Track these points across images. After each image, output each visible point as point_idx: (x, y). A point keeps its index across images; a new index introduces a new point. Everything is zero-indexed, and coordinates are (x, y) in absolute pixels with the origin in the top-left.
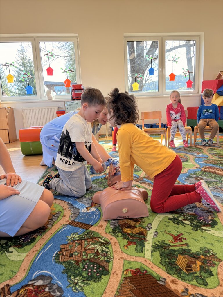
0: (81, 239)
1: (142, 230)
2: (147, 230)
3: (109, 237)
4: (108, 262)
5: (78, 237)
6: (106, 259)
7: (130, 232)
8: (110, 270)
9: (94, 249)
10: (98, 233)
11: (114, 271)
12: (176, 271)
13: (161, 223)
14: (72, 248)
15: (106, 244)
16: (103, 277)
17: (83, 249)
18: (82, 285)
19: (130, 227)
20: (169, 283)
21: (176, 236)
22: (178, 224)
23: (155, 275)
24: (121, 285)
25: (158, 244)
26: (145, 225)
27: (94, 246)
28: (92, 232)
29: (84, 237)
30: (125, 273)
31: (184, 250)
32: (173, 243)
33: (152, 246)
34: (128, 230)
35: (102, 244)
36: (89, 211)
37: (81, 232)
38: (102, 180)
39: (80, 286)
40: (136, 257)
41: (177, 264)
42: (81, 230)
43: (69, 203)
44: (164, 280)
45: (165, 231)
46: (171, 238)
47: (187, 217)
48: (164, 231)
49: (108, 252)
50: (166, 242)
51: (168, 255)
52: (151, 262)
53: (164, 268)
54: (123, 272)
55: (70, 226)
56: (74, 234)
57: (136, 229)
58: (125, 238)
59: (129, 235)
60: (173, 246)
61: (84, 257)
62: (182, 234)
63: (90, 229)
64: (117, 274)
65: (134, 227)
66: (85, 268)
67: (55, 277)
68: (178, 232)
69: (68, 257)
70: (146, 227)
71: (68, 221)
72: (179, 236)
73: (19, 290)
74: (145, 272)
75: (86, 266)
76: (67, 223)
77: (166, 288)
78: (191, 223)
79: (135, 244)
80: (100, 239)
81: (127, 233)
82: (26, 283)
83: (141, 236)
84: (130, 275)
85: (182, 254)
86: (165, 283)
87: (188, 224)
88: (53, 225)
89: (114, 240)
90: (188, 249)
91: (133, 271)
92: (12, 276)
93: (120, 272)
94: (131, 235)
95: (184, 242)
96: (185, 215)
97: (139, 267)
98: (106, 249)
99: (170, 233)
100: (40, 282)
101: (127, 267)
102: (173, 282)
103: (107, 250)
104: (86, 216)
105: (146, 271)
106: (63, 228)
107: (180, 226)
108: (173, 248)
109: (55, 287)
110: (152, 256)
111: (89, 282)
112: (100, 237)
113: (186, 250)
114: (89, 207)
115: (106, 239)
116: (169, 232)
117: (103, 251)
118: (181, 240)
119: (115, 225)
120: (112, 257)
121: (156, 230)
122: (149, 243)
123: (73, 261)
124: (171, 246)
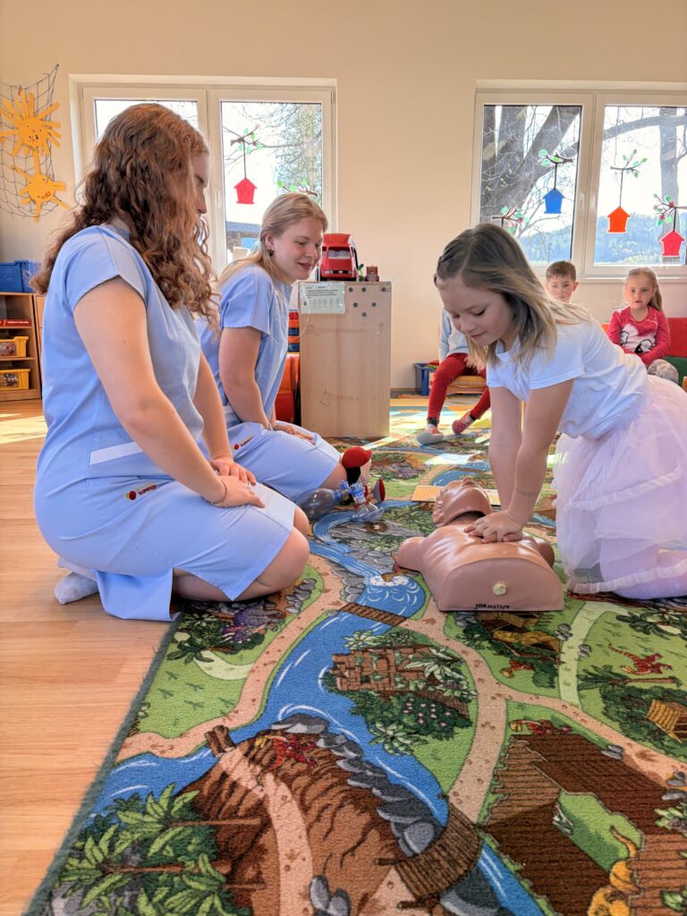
0: (383, 647)
1: (544, 638)
2: (559, 640)
3: (458, 647)
4: (464, 700)
5: (375, 641)
6: (457, 694)
7: (512, 640)
8: (472, 718)
9: (423, 672)
10: (426, 636)
11: (482, 720)
12: (649, 734)
13: (596, 625)
14: (364, 665)
15: (453, 661)
16: (456, 730)
17: (393, 670)
18: (408, 742)
19: (510, 628)
20: (634, 758)
21: (642, 658)
22: (647, 633)
23: (594, 737)
24: (505, 749)
25: (595, 672)
26: (552, 627)
27: (421, 665)
28: (409, 633)
29: (391, 643)
30: (513, 726)
31: (669, 692)
32: (634, 673)
33: (578, 676)
34: (508, 637)
35: (440, 662)
36: (390, 584)
37: (379, 631)
38: (413, 511)
39: (403, 745)
40: (537, 696)
41: (650, 719)
42: (377, 626)
43: (333, 562)
44: (618, 751)
45: (610, 645)
46: (630, 663)
47: (670, 618)
48: (607, 644)
49: (460, 680)
50: (616, 670)
51: (623, 699)
52: (579, 711)
53: (616, 725)
54: (509, 724)
55: (346, 616)
56: (361, 633)
57: (528, 635)
58: (501, 653)
59: (513, 647)
60: (637, 680)
61: (400, 686)
62: (660, 657)
63: (402, 625)
64: (493, 728)
65: (523, 630)
66: (407, 709)
67: (335, 721)
68: (646, 650)
69: (359, 683)
70: (556, 633)
71: (337, 603)
72: (650, 659)
73: (252, 741)
74: (565, 729)
75: (409, 704)
76: (338, 608)
77: (625, 767)
78: (682, 631)
79: (532, 667)
80: (434, 651)
81: (505, 642)
82: (267, 728)
83: (545, 652)
84: (526, 732)
85: (662, 700)
86: (621, 755)
87: (676, 633)
88: (302, 609)
89: (471, 655)
90: (679, 691)
91: (533, 725)
92: (227, 710)
93: (500, 724)
94: (516, 647)
95: (666, 673)
96: (664, 613)
97: (549, 719)
98: (454, 673)
99: (625, 651)
100: (300, 728)
101: (517, 714)
102: (643, 755)
103: (458, 676)
104: (383, 595)
105: (568, 727)
106: (329, 618)
107: (653, 637)
108: (638, 685)
109: (339, 740)
110: (581, 697)
111: (422, 737)
112: (432, 646)
113: (675, 691)
114: (388, 573)
115: (448, 651)
116: (621, 647)
117: (446, 677)
118: (657, 668)
119: (468, 622)
120: (473, 692)
121: (585, 640)
122: (568, 670)
123: (373, 693)
124: (631, 680)
